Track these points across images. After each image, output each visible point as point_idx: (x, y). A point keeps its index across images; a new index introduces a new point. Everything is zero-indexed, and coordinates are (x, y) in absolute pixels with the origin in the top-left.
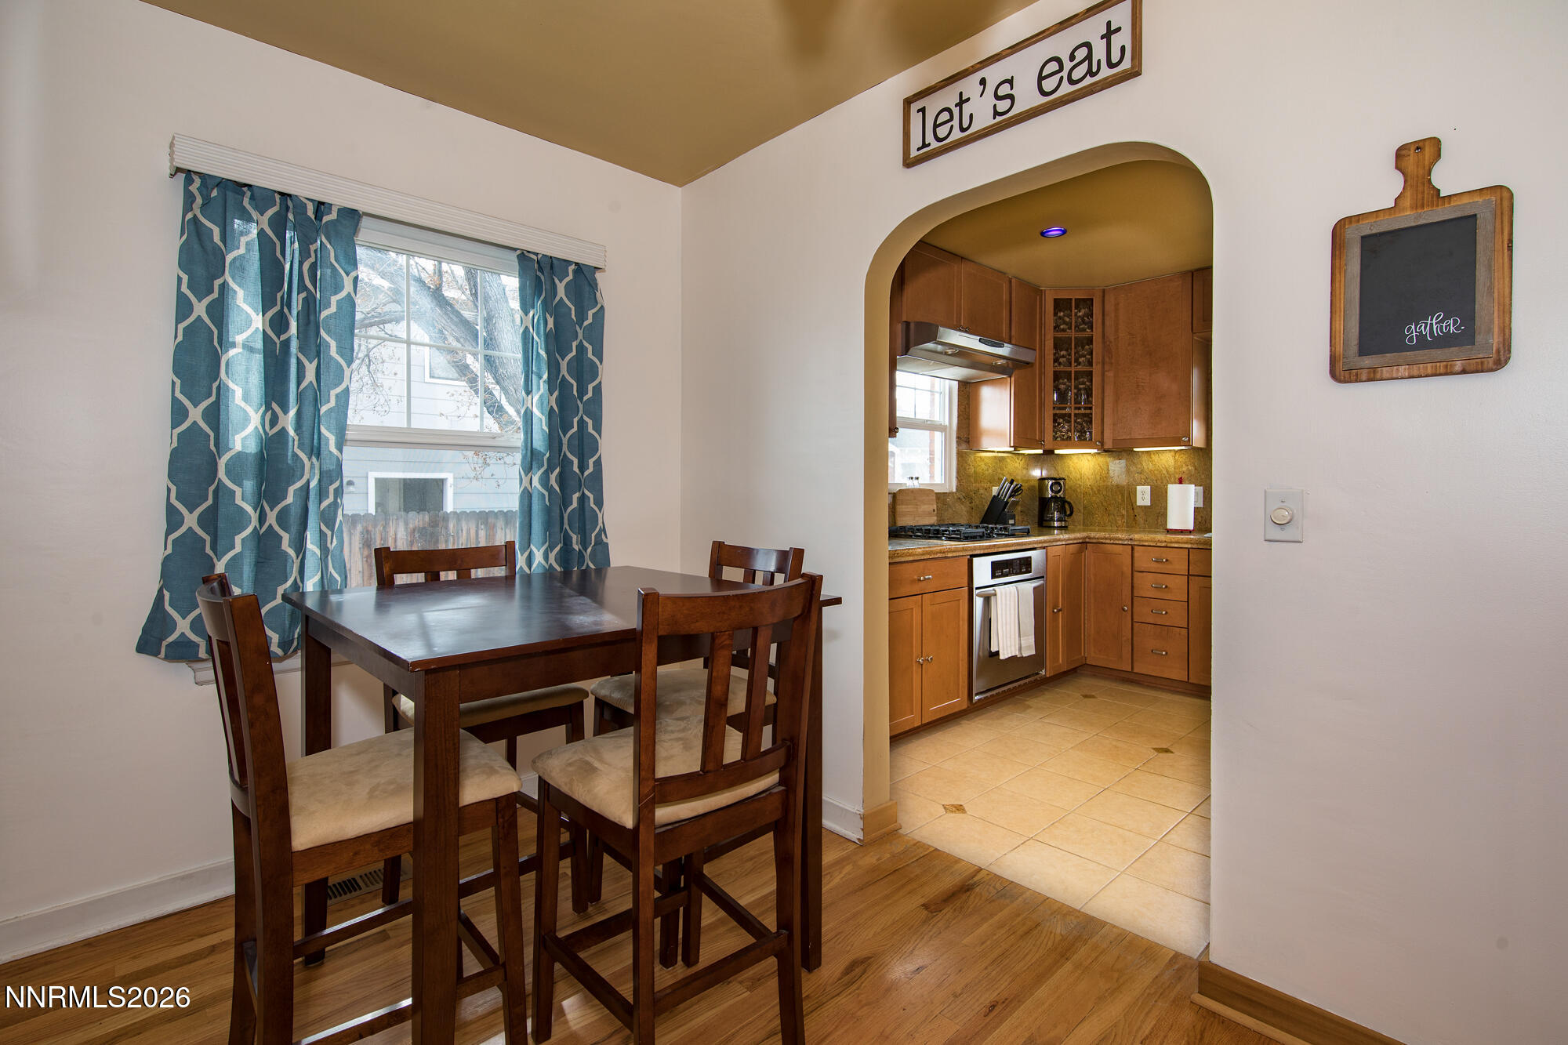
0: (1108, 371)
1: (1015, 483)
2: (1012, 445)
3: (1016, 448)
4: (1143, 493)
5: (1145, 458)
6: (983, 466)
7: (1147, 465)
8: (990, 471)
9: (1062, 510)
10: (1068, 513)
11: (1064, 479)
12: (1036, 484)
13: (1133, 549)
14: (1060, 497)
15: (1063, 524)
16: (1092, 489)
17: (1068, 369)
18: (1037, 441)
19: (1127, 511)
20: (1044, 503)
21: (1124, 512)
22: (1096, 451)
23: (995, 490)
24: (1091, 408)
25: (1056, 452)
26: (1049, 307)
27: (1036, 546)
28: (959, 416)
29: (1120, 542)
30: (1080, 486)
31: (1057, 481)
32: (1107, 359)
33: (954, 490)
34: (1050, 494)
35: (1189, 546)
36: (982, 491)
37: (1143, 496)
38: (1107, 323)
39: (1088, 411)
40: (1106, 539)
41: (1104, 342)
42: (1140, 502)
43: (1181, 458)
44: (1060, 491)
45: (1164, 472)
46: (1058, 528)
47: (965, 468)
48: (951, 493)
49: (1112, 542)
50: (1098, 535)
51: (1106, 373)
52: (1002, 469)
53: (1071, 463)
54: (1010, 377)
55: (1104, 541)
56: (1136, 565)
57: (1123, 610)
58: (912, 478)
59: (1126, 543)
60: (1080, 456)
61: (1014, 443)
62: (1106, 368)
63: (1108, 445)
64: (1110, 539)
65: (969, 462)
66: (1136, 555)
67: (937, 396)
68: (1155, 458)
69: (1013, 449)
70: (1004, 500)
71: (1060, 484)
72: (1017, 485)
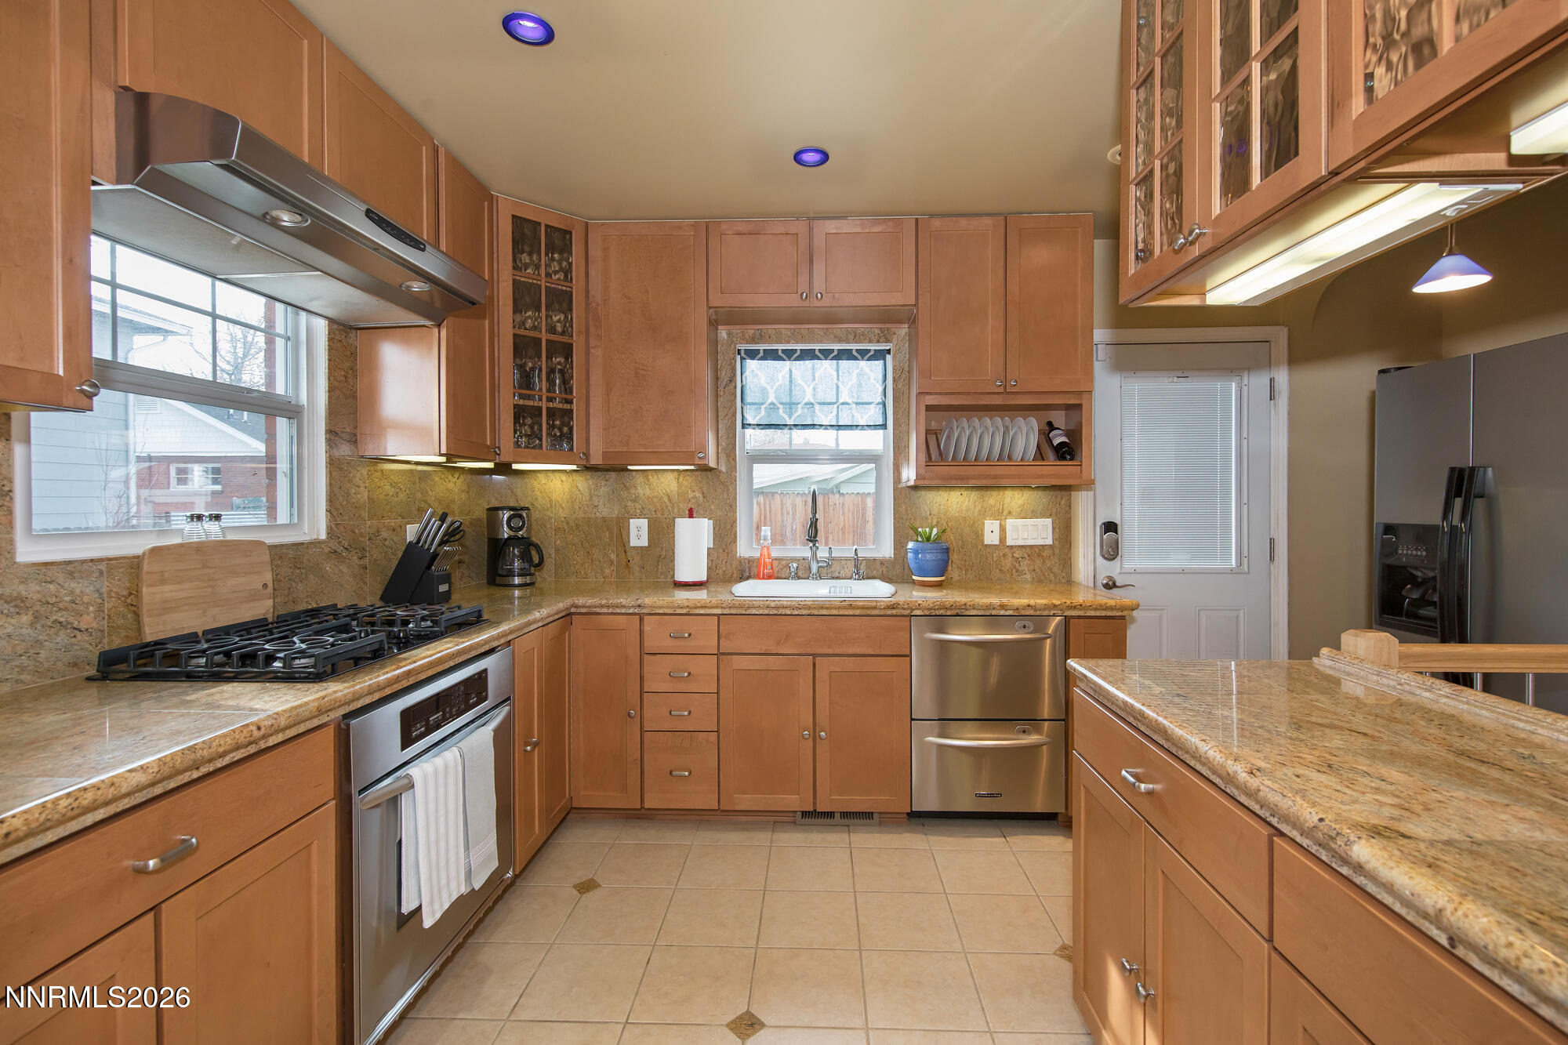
0: (595, 347)
1: (449, 520)
2: (444, 451)
3: (450, 457)
4: (639, 529)
5: (639, 479)
6: (388, 487)
7: (642, 490)
8: (402, 496)
9: (525, 556)
10: (536, 559)
11: (527, 509)
12: (484, 516)
13: (641, 620)
14: (523, 538)
15: (528, 580)
16: (568, 523)
17: (535, 334)
18: (487, 447)
19: (617, 556)
20: (497, 549)
21: (613, 556)
22: (574, 467)
23: (411, 532)
24: (571, 402)
25: (515, 466)
26: (505, 228)
27: (495, 644)
28: (331, 390)
29: (623, 611)
30: (551, 518)
31: (517, 512)
32: (592, 329)
33: (323, 536)
34: (506, 532)
35: (719, 611)
36: (385, 534)
37: (639, 533)
38: (592, 273)
39: (568, 406)
40: (602, 606)
41: (587, 304)
42: (634, 542)
43: (688, 482)
44: (521, 528)
45: (666, 500)
46: (520, 586)
47: (348, 494)
48: (316, 543)
49: (610, 611)
50: (590, 602)
51: (592, 351)
52: (424, 493)
53: (535, 483)
54: (439, 326)
55: (598, 610)
56: (646, 644)
57: (629, 715)
58: (200, 517)
59: (631, 611)
60: (550, 474)
61: (448, 448)
62: (593, 342)
63: (596, 459)
64: (608, 607)
65: (356, 480)
66: (647, 628)
67: (280, 343)
68: (653, 479)
69: (443, 459)
70: (429, 549)
71: (521, 517)
72: (453, 523)
